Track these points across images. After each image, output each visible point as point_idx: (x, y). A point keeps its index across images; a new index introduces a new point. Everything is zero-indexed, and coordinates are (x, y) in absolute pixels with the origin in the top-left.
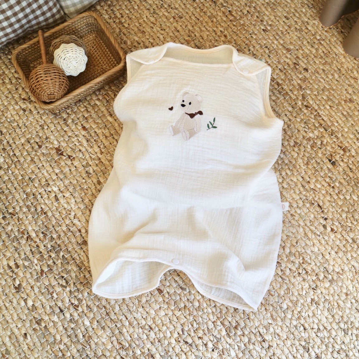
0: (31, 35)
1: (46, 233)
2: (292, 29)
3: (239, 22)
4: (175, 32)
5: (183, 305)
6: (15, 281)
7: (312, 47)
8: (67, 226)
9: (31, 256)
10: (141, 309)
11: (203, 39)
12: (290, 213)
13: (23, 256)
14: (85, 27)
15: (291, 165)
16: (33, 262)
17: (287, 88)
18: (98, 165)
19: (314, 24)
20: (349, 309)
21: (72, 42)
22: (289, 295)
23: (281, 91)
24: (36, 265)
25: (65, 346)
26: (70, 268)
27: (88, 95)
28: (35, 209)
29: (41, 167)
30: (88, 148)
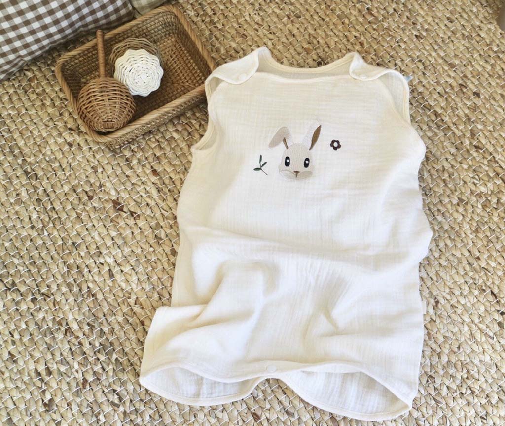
0: (85, 38)
1: (94, 324)
2: (457, 36)
3: (381, 24)
4: (288, 37)
6: (44, 394)
7: (487, 61)
8: (124, 316)
9: (69, 358)
11: (329, 47)
13: (58, 358)
14: (161, 27)
15: (453, 232)
16: (72, 368)
17: (449, 121)
18: (173, 226)
19: (489, 29)
21: (142, 48)
23: (441, 124)
24: (77, 371)
26: (126, 378)
27: (163, 124)
28: (78, 289)
29: (90, 228)
30: (160, 202)
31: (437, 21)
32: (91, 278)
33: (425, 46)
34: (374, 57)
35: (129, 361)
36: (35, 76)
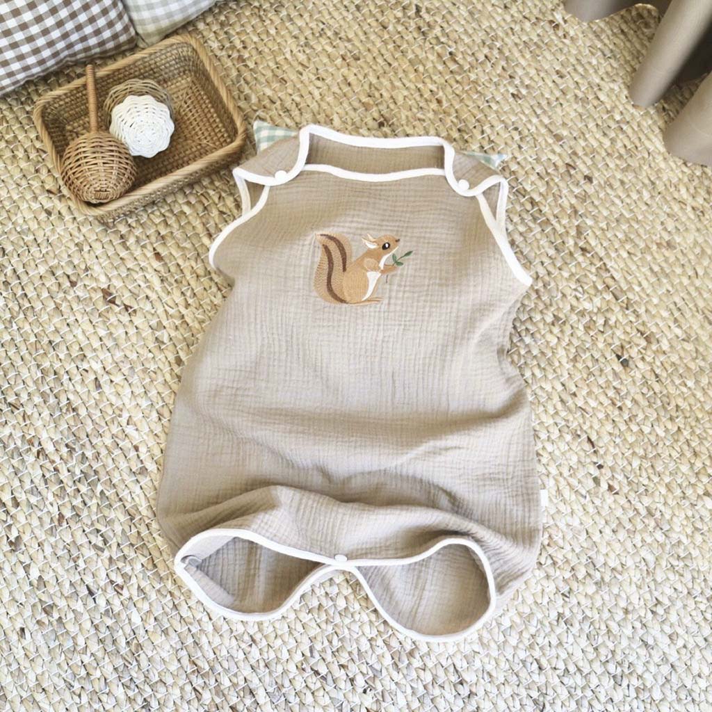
0: (71, 69)
1: (74, 447)
2: (568, 97)
3: (468, 76)
4: (342, 86)
5: (315, 603)
6: (10, 530)
7: (605, 134)
8: (113, 438)
9: (42, 487)
11: (396, 103)
13: (28, 486)
14: (174, 62)
15: (544, 359)
16: (45, 499)
17: (549, 212)
18: (179, 327)
19: (612, 90)
20: (629, 638)
22: (516, 603)
23: (538, 215)
24: (52, 505)
25: (93, 658)
26: (113, 516)
27: (170, 194)
28: (55, 400)
29: (72, 323)
30: (163, 295)
32: (71, 387)
33: (524, 108)
34: (455, 120)
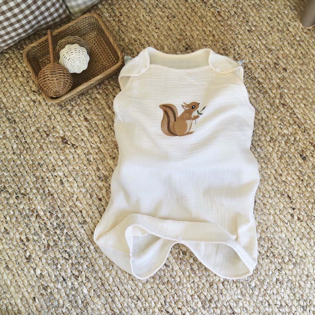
1: (53, 212)
2: (274, 30)
3: (227, 22)
4: (168, 31)
5: (166, 280)
6: (26, 252)
7: (292, 47)
8: (70, 207)
9: (39, 232)
10: (131, 282)
11: (193, 38)
12: (262, 202)
13: (33, 232)
14: (87, 26)
15: (266, 159)
16: (41, 237)
17: (267, 87)
18: (98, 153)
19: (295, 25)
20: (309, 288)
22: (257, 275)
23: (262, 89)
24: (44, 240)
25: (67, 310)
26: (72, 244)
27: (90, 89)
28: (43, 191)
29: (48, 154)
30: (89, 138)
31: (262, 20)
32: (50, 184)
33: (253, 37)
34: (221, 45)
35: (74, 234)
36: (11, 57)
